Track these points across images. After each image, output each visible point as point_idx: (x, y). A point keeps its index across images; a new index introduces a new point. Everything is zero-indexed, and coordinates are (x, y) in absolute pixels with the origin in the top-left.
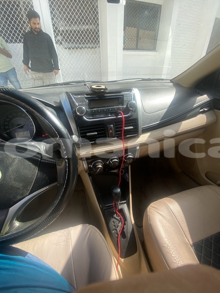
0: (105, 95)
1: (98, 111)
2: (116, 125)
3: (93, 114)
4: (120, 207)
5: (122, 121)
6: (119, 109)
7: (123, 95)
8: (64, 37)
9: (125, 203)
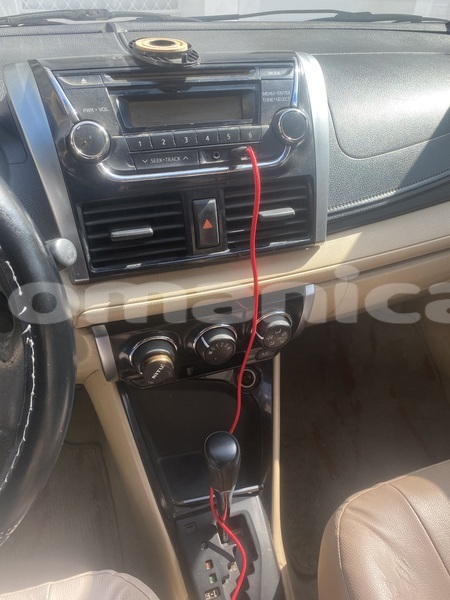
0: (190, 79)
1: (156, 141)
2: (228, 201)
3: (136, 155)
4: (235, 509)
5: (252, 187)
6: (241, 137)
7: (257, 82)
9: (254, 494)
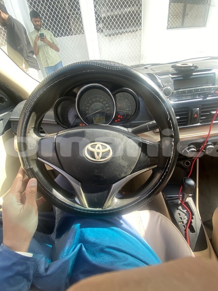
0: (194, 74)
2: (202, 109)
3: (179, 96)
4: (187, 200)
6: (210, 89)
8: (105, 24)
9: (191, 197)
